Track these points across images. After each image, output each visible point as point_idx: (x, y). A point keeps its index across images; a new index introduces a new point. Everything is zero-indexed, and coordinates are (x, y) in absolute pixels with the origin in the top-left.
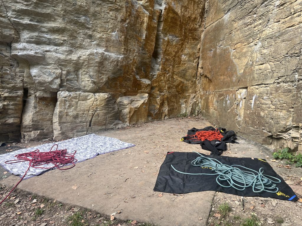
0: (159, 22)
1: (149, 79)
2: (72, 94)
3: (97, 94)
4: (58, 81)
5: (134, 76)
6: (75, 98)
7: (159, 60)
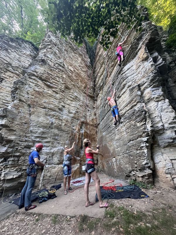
0: (82, 136)
1: (79, 157)
2: (50, 166)
3: (60, 165)
4: (45, 161)
5: (74, 157)
6: (51, 168)
7: (83, 150)
